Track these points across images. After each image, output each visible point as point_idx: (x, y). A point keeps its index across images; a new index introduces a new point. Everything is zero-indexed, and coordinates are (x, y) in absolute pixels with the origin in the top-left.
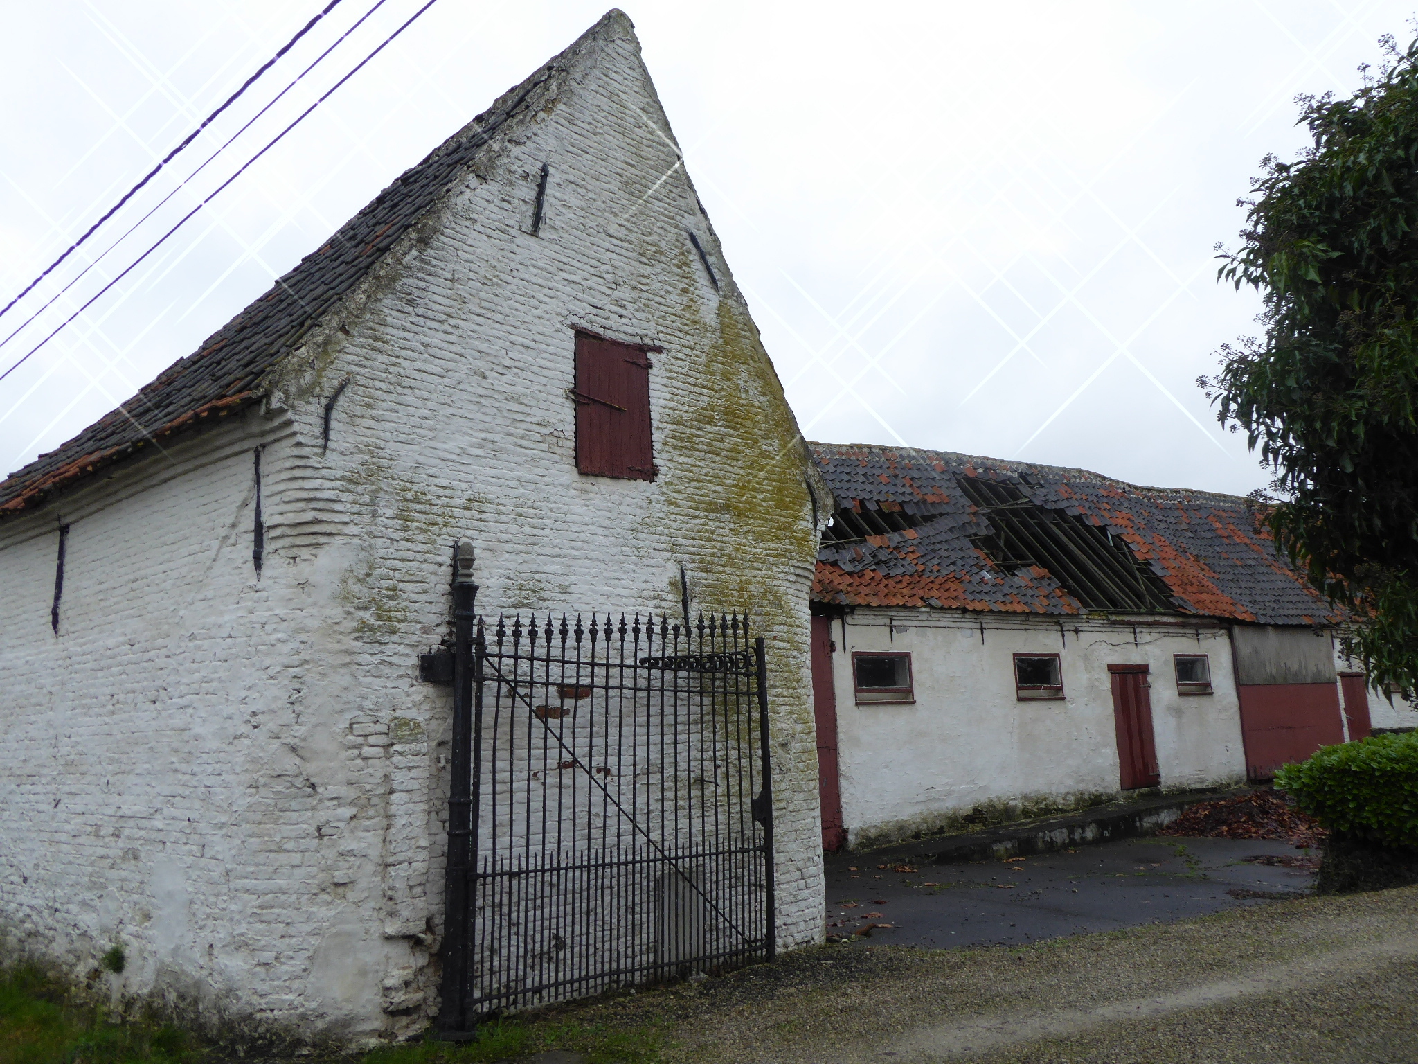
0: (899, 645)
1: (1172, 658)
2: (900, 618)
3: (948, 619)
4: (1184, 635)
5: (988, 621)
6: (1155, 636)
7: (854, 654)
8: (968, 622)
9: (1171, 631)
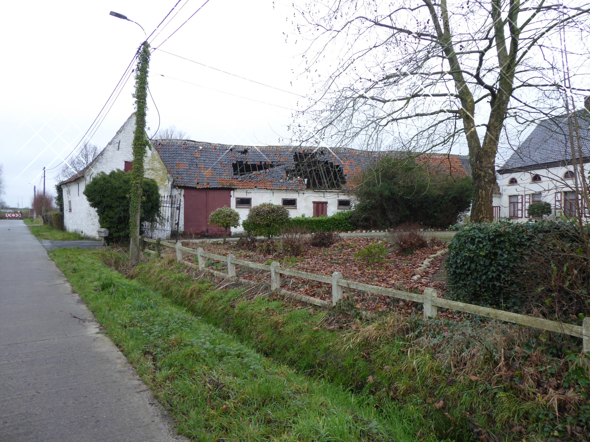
0: (248, 196)
1: (337, 200)
2: (249, 190)
3: (263, 191)
5: (274, 191)
6: (332, 195)
7: (236, 198)
8: (269, 191)
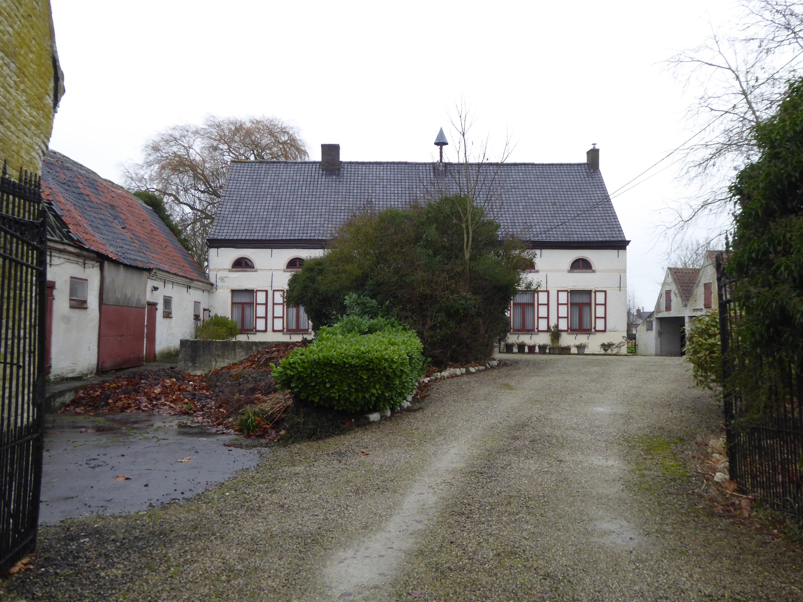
1: (69, 279)
4: (77, 263)
6: (62, 260)
9: (72, 258)
